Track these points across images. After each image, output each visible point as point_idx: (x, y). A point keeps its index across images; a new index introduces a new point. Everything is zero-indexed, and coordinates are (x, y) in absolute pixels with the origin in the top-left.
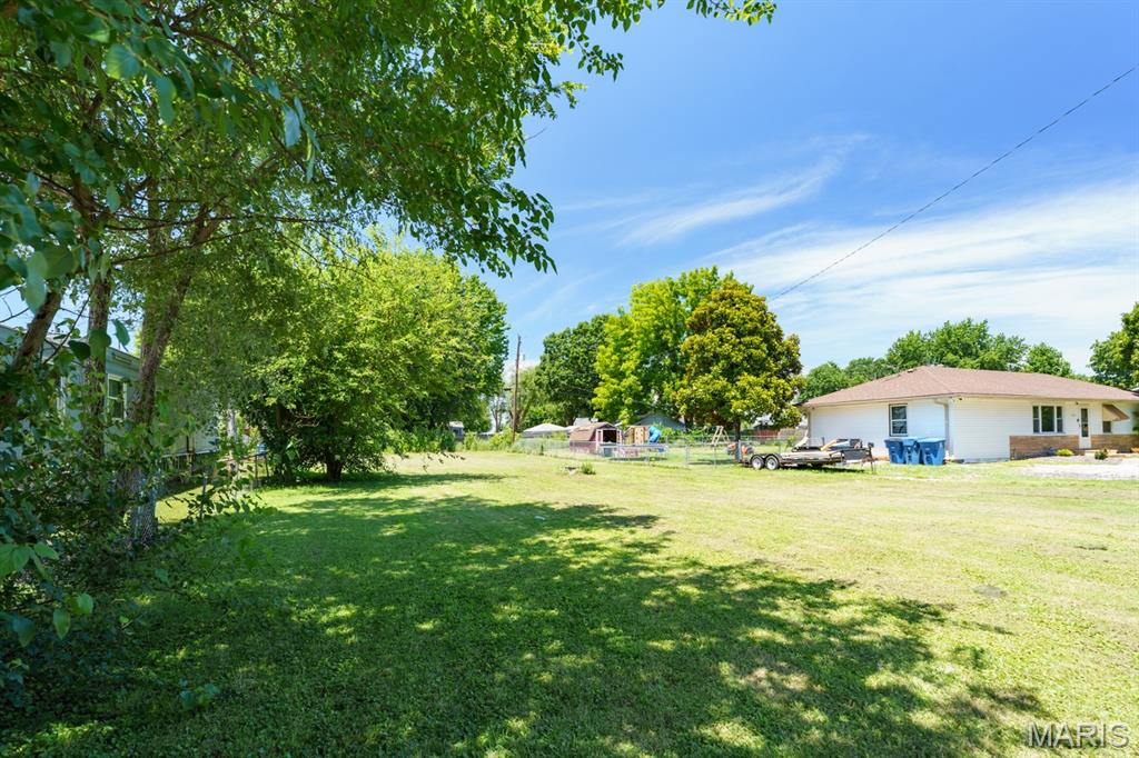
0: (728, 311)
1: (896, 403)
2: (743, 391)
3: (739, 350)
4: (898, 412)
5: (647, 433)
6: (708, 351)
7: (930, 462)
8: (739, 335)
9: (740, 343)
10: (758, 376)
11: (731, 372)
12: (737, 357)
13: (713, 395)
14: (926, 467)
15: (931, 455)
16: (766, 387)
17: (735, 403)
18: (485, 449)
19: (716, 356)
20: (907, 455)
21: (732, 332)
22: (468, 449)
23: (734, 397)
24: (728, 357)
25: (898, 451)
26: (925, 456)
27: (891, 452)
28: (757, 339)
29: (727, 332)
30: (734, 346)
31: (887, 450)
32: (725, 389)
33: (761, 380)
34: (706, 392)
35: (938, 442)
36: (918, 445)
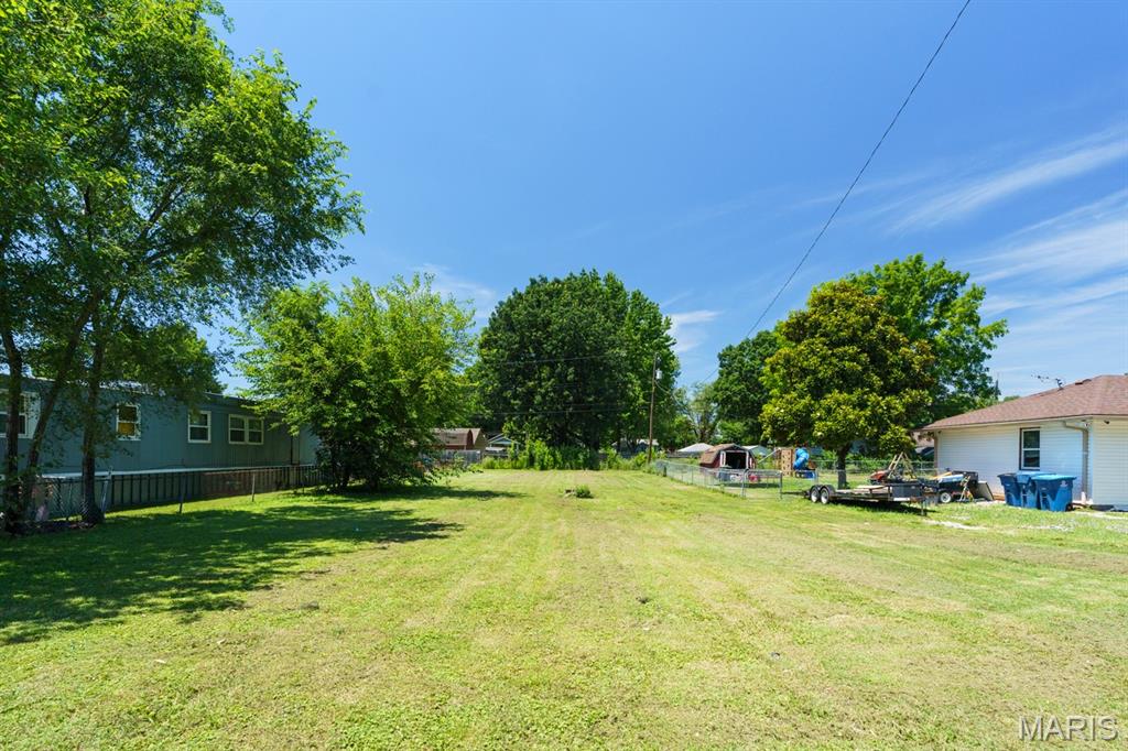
0: (821, 318)
1: (1031, 426)
2: (829, 411)
3: (831, 363)
4: (1031, 438)
5: (794, 456)
6: (793, 366)
7: (1047, 507)
8: (833, 345)
9: (833, 354)
10: (851, 392)
11: (818, 390)
12: (825, 372)
13: (795, 415)
14: (1044, 513)
15: (1048, 497)
16: (862, 405)
17: (818, 424)
18: (627, 468)
19: (804, 372)
20: (1022, 495)
21: (824, 344)
22: (610, 467)
23: (820, 419)
24: (815, 372)
25: (1015, 490)
26: (1041, 497)
27: (1007, 491)
28: (852, 350)
29: (818, 341)
30: (824, 358)
31: (1002, 487)
32: (809, 410)
33: (854, 398)
34: (789, 412)
35: (1059, 481)
36: (1033, 482)
